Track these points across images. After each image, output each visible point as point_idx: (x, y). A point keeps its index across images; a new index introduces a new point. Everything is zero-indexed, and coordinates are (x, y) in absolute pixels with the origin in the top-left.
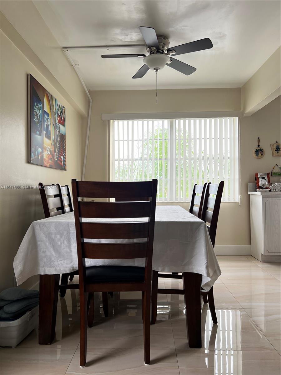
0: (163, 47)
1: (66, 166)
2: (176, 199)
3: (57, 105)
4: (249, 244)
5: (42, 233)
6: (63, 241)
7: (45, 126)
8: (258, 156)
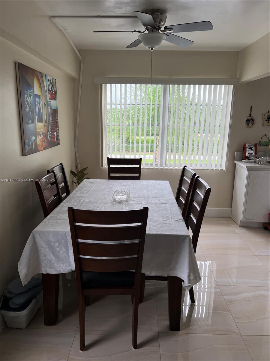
0: (160, 23)
1: (59, 140)
2: (166, 165)
3: (47, 80)
4: (230, 208)
5: (42, 241)
6: (62, 248)
7: (37, 110)
8: (248, 126)
